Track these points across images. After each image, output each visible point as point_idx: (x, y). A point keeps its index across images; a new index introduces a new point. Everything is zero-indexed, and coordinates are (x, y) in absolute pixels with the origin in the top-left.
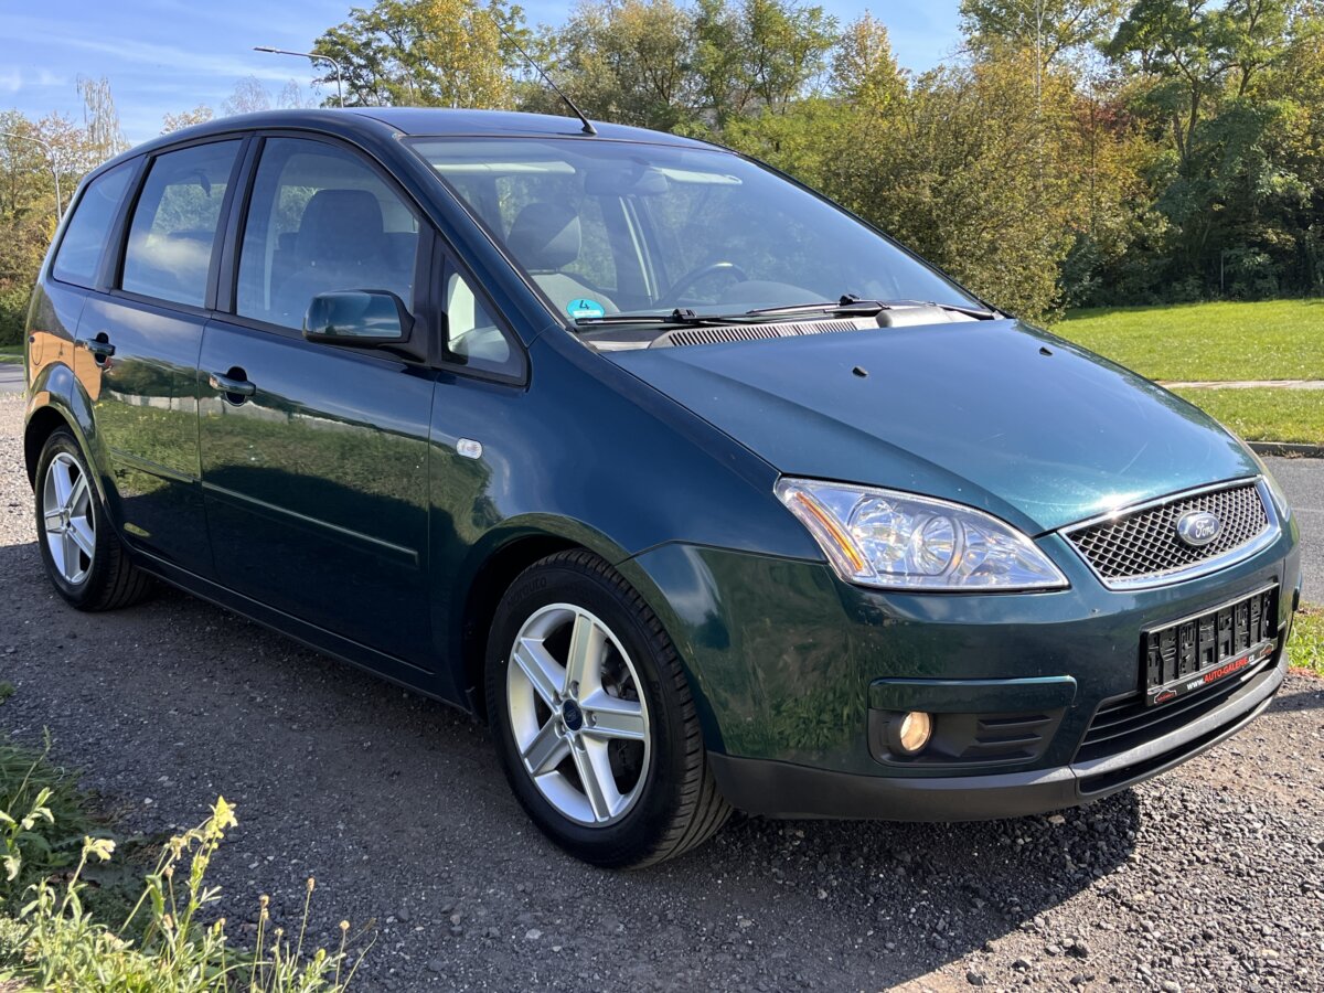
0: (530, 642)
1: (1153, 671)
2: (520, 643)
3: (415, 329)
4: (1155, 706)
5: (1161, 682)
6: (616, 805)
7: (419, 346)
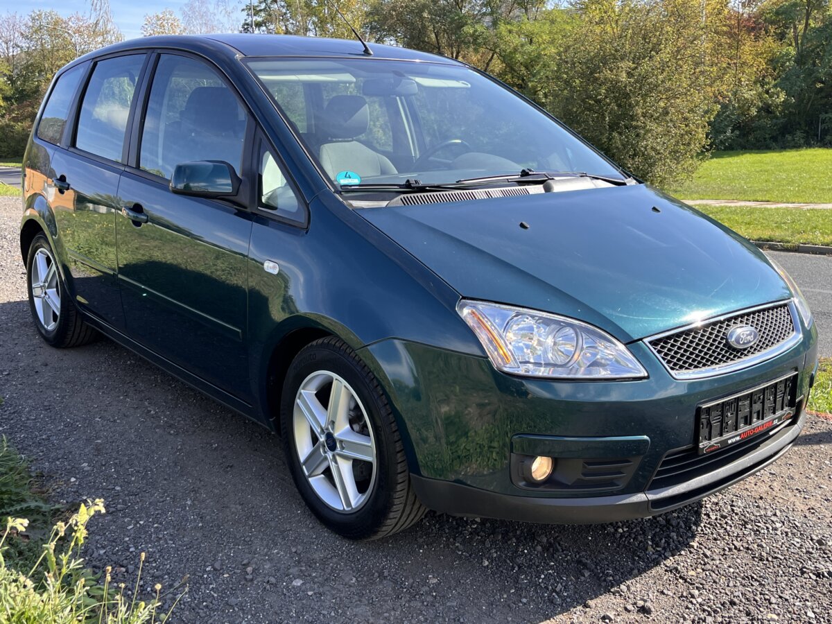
0: (307, 392)
1: (704, 431)
2: (301, 393)
3: (241, 187)
4: (704, 454)
5: (710, 439)
6: (356, 499)
7: (244, 198)
